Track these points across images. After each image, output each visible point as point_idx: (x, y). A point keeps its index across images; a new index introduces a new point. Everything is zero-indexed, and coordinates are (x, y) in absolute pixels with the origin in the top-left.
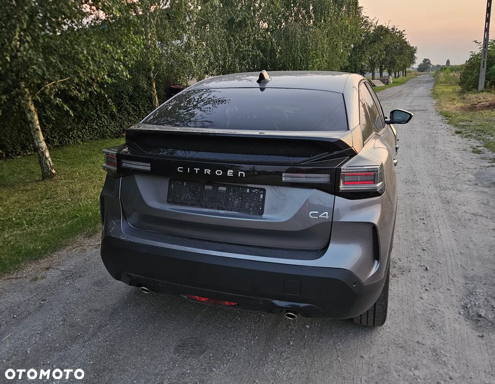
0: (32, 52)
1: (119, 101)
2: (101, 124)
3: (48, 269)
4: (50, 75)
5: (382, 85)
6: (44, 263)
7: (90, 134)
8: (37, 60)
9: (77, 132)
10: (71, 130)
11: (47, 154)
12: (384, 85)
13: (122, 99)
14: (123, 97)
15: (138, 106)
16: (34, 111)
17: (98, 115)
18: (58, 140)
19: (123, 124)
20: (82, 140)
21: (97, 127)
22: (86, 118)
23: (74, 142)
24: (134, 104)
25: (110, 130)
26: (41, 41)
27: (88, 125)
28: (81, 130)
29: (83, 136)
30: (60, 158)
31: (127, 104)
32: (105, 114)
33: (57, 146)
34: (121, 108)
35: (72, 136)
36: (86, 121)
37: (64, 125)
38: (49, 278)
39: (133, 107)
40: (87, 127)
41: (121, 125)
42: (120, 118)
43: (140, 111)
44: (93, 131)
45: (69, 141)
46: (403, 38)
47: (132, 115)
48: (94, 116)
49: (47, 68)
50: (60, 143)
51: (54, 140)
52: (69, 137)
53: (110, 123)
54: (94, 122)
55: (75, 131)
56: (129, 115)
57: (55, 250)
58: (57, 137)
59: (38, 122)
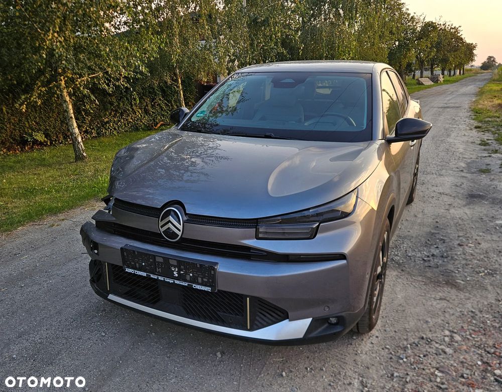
0: (62, 50)
1: (152, 97)
2: (135, 117)
3: (63, 220)
4: (79, 69)
5: (431, 83)
6: (61, 216)
7: (126, 126)
8: (66, 57)
9: (113, 125)
10: (107, 122)
11: (80, 139)
12: (433, 83)
13: (156, 95)
14: (156, 93)
15: (170, 101)
16: (69, 102)
17: (133, 109)
18: (97, 131)
19: (156, 118)
20: (118, 132)
21: (132, 121)
22: (122, 112)
23: (111, 133)
24: (166, 100)
25: (143, 123)
26: (72, 41)
27: (124, 118)
28: (117, 123)
29: (119, 128)
30: (95, 146)
31: (160, 99)
32: (139, 109)
33: (96, 137)
34: (154, 103)
35: (109, 128)
36: (122, 114)
37: (102, 118)
38: (63, 225)
39: (165, 103)
40: (122, 120)
41: (154, 119)
42: (153, 112)
43: (172, 106)
44: (128, 124)
45: (105, 133)
46: (459, 35)
47: (165, 110)
48: (129, 110)
49: (77, 64)
50: (98, 134)
51: (93, 131)
52: (106, 129)
53: (144, 117)
54: (128, 115)
55: (111, 124)
56: (162, 110)
57: (72, 208)
58: (96, 129)
59: (72, 111)
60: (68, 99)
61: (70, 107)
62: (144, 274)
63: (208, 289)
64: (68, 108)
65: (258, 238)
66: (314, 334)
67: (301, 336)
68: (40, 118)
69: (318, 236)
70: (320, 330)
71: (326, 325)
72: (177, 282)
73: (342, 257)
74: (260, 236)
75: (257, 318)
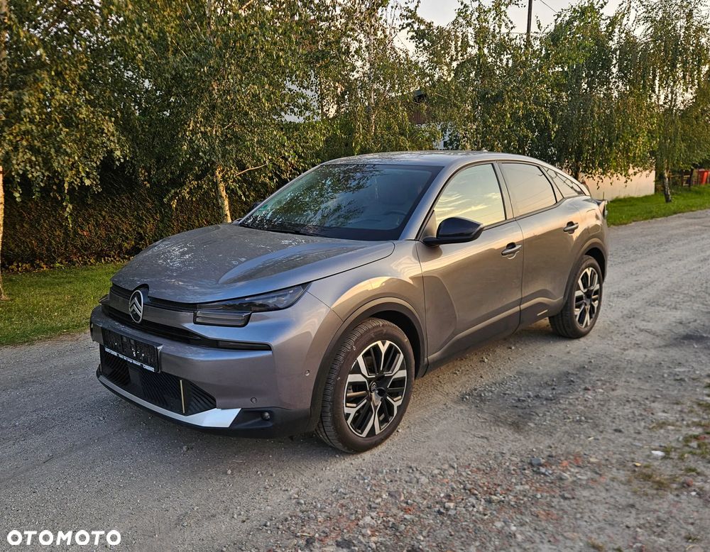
16: (225, 197)
59: (227, 208)
60: (224, 194)
61: (226, 203)
62: (115, 354)
63: (152, 369)
64: (223, 204)
65: (196, 323)
66: (242, 426)
67: (227, 425)
68: (212, 215)
69: (249, 324)
70: (250, 423)
71: (260, 419)
72: (134, 362)
73: (268, 348)
74: (198, 320)
75: (192, 403)
